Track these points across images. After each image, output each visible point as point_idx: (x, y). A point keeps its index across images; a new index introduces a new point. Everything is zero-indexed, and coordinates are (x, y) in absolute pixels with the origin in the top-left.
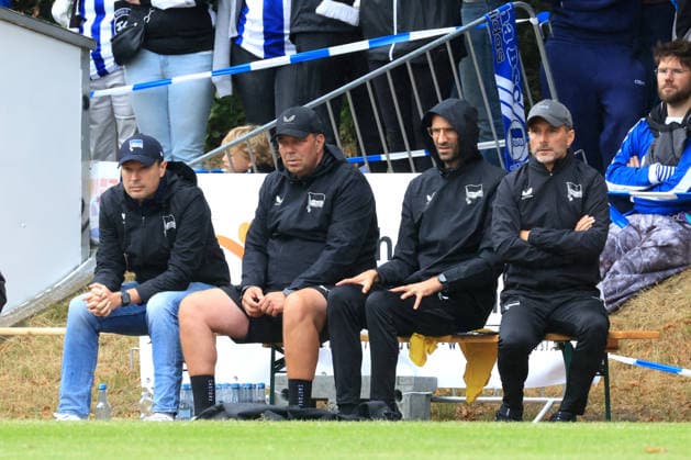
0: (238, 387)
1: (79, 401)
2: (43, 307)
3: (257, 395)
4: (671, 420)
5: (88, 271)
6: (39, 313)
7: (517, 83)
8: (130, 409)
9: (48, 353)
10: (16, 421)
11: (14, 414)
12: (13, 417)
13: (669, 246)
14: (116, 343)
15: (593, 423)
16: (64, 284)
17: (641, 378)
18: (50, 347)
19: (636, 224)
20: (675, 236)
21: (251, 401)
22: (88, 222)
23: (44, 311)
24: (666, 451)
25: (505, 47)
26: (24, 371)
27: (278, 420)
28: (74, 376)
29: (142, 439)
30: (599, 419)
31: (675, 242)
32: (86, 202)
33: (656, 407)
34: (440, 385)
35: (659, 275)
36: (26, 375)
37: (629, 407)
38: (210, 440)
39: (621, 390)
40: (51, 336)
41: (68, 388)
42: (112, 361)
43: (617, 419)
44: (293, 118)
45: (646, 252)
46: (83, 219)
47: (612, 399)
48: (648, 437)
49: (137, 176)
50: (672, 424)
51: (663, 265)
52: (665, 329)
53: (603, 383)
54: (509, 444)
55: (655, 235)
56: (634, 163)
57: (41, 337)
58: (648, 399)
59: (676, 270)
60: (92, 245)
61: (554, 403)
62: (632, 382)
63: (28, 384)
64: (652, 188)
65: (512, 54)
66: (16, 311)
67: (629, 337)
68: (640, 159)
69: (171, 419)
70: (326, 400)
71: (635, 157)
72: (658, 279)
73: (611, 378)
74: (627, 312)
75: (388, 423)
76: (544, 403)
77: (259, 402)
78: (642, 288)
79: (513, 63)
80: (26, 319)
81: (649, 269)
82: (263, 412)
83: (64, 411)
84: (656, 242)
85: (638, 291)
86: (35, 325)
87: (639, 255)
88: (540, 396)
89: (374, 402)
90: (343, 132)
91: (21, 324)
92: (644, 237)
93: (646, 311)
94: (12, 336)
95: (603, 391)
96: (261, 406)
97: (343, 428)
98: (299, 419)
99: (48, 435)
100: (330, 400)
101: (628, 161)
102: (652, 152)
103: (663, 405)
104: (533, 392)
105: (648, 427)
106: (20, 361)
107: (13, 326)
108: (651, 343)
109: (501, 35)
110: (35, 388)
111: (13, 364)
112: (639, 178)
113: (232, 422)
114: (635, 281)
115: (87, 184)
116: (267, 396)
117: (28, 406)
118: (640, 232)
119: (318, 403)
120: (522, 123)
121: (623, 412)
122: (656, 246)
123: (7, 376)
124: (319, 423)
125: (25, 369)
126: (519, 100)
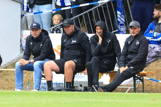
0: (57, 84)
1: (20, 86)
2: (11, 64)
3: (61, 85)
4: (158, 92)
5: (22, 56)
6: (10, 66)
7: (122, 13)
8: (31, 88)
9: (12, 75)
10: (4, 91)
11: (4, 89)
12: (4, 90)
13: (158, 52)
14: (28, 73)
15: (140, 93)
16: (16, 59)
17: (151, 83)
18: (12, 74)
19: (151, 46)
20: (160, 49)
21: (60, 87)
22: (22, 44)
23: (11, 65)
24: (157, 100)
25: (120, 4)
26: (6, 79)
27: (66, 91)
28: (18, 80)
29: (34, 95)
30: (141, 92)
31: (160, 51)
32: (21, 40)
33: (155, 89)
34: (104, 84)
35: (156, 58)
36: (7, 80)
37: (148, 89)
38: (50, 96)
39: (146, 85)
40: (13, 71)
41: (17, 83)
42: (27, 77)
43: (145, 92)
44: (67, 21)
45: (153, 53)
46: (20, 44)
47: (144, 87)
48: (153, 96)
49: (35, 32)
50: (158, 93)
51: (157, 56)
52: (157, 71)
53: (142, 84)
54: (120, 98)
55: (155, 49)
56: (151, 32)
57: (10, 71)
58: (153, 87)
59: (160, 57)
60: (23, 50)
61: (131, 88)
62: (149, 84)
63: (7, 82)
64: (154, 38)
65: (121, 6)
66: (5, 65)
67: (149, 73)
68: (152, 31)
69: (37, 91)
70: (77, 87)
71: (151, 31)
72: (155, 59)
73: (144, 82)
74: (148, 67)
75: (92, 92)
76: (128, 88)
77: (61, 87)
78: (152, 62)
79: (122, 8)
80: (7, 67)
81: (153, 57)
82: (62, 89)
83: (17, 89)
84: (155, 51)
85: (151, 62)
86: (9, 68)
87: (151, 54)
88: (127, 86)
89: (89, 87)
90: (82, 24)
91: (6, 68)
92: (152, 49)
93: (153, 67)
94: (4, 71)
95: (142, 85)
96: (62, 88)
97: (81, 94)
98: (71, 91)
99: (12, 94)
100: (78, 87)
101: (149, 31)
102: (155, 29)
103: (156, 89)
104: (126, 86)
105: (153, 94)
106: (5, 77)
107: (4, 69)
108: (154, 74)
109: (119, 1)
110: (9, 83)
111: (4, 77)
112: (151, 36)
113: (55, 92)
114: (150, 60)
115: (22, 35)
116: (63, 86)
117: (7, 87)
118: (151, 48)
119: (75, 87)
120: (124, 22)
121: (147, 90)
122: (155, 52)
123: (2, 80)
124: (76, 92)
125: (7, 79)
126: (123, 17)
